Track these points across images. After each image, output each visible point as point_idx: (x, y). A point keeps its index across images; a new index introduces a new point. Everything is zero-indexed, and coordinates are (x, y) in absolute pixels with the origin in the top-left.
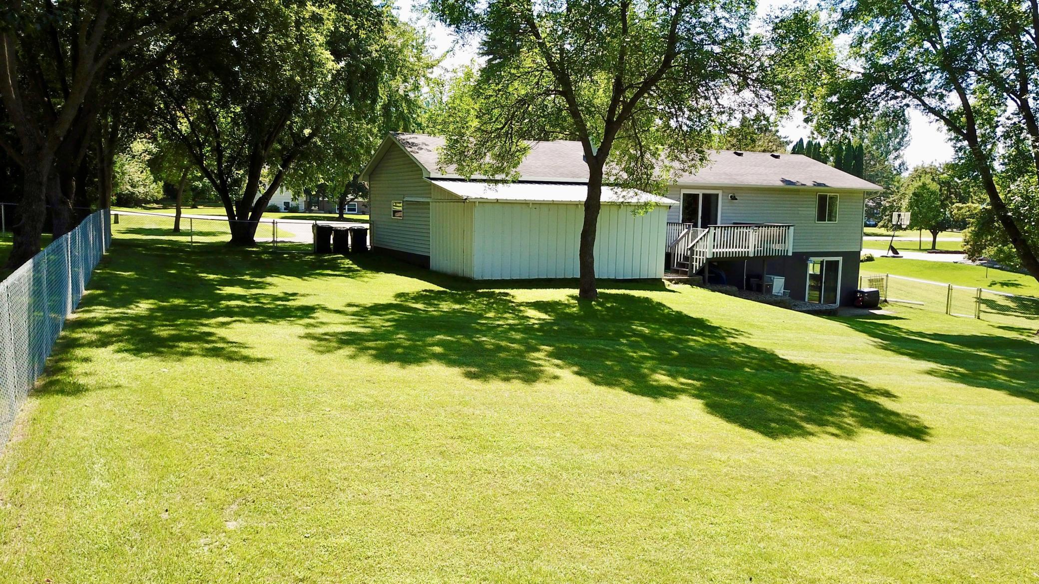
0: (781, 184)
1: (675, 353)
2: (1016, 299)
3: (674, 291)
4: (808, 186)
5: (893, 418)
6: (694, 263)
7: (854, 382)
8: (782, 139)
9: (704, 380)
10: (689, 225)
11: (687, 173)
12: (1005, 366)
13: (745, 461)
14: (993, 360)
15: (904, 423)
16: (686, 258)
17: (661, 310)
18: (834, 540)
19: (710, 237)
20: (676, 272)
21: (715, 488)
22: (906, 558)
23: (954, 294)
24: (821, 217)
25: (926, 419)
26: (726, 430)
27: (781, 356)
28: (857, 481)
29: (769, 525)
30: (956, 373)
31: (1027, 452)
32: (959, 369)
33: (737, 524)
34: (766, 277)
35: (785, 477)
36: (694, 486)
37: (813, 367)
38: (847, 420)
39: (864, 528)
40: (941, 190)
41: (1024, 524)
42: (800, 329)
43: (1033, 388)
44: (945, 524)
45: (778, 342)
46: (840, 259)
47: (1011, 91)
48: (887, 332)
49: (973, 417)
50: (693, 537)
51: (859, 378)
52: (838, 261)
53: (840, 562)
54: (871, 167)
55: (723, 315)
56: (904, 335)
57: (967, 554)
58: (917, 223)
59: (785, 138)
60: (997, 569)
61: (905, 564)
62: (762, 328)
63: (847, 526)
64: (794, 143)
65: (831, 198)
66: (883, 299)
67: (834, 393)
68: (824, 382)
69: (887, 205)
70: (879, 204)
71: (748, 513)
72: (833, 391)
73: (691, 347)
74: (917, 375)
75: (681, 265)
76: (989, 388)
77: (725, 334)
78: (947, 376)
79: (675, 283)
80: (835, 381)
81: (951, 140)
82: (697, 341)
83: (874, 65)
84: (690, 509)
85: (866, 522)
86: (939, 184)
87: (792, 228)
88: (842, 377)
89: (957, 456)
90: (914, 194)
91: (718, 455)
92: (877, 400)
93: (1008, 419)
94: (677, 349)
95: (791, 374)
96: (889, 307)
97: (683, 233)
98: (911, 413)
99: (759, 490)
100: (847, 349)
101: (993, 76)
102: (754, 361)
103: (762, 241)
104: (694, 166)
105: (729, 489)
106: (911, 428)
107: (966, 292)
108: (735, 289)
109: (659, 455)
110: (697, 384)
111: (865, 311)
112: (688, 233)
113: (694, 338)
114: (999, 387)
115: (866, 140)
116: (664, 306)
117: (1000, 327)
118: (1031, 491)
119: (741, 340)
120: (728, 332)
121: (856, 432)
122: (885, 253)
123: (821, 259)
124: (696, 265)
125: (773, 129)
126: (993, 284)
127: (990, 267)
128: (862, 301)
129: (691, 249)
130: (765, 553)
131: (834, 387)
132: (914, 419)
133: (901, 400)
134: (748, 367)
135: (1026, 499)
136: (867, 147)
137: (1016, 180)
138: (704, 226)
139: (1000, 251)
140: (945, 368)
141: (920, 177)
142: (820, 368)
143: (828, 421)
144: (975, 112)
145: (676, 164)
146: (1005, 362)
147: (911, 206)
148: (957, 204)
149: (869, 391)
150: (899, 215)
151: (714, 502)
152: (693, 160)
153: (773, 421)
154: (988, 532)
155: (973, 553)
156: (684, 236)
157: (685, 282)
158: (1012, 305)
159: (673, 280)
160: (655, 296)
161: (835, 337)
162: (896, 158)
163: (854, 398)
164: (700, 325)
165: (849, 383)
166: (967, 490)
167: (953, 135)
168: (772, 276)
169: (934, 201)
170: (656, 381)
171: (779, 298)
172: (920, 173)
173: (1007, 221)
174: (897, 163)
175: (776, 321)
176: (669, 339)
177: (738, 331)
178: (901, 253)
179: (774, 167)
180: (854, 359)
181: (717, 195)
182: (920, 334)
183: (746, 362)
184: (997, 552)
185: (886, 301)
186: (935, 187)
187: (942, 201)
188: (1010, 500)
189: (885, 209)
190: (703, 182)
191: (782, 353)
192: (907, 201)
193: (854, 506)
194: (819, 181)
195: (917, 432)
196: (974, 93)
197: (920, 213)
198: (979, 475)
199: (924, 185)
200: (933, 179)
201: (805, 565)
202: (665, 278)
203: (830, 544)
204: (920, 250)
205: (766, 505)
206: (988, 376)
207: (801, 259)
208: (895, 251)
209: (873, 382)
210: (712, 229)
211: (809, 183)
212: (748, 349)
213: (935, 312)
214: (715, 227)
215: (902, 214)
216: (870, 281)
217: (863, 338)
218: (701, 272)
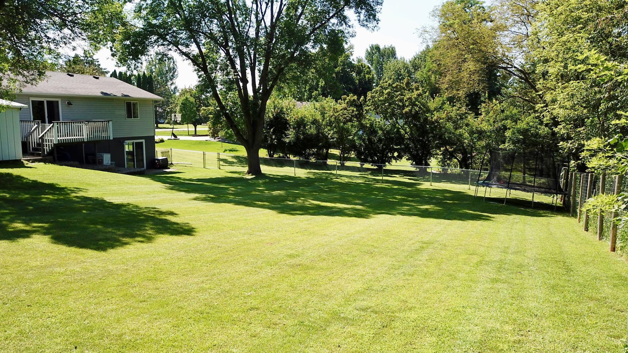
0: (101, 95)
1: (31, 208)
2: (237, 157)
3: (31, 167)
4: (118, 97)
5: (175, 226)
6: (45, 148)
7: (153, 210)
8: (103, 70)
9: (51, 222)
10: (38, 122)
11: (30, 85)
12: (232, 191)
13: (78, 270)
14: (227, 189)
15: (181, 228)
16: (39, 144)
17: (20, 180)
18: (136, 305)
19: (54, 130)
20: (32, 154)
21: (53, 293)
22: (181, 304)
23: (206, 157)
24: (129, 116)
25: (193, 224)
26: (66, 252)
27: (108, 201)
28: (153, 266)
29: (92, 307)
30: (209, 197)
31: (243, 231)
32: (211, 195)
33: (69, 313)
34: (98, 155)
35: (106, 274)
36: (37, 295)
37: (129, 204)
38: (148, 232)
39: (156, 293)
40: (195, 101)
41: (241, 269)
42: (120, 184)
43: (245, 200)
44: (201, 279)
45: (106, 192)
46: (143, 141)
47: (221, 45)
48: (173, 180)
49: (217, 219)
50: (33, 331)
51: (156, 207)
52: (142, 143)
53: (140, 317)
54: (158, 89)
55: (68, 180)
56: (182, 181)
57: (213, 292)
58: (185, 120)
59: (105, 69)
60: (228, 296)
61: (179, 307)
62: (96, 185)
63: (146, 294)
64: (111, 73)
65: (134, 104)
66: (170, 163)
67: (141, 218)
68: (134, 212)
69: (169, 110)
70: (165, 110)
71: (78, 303)
72: (140, 216)
73: (43, 202)
74: (188, 201)
75: (34, 149)
76: (225, 203)
77: (69, 192)
78: (204, 200)
79: (32, 162)
80: (142, 211)
81: (195, 70)
82: (47, 198)
83: (150, 24)
84: (32, 312)
85: (157, 289)
86: (194, 98)
87: (111, 122)
88: (146, 208)
89: (209, 241)
90: (182, 103)
91: (58, 270)
92: (166, 218)
93: (234, 217)
94: (31, 205)
95: (114, 210)
96: (174, 167)
97: (34, 127)
98: (186, 221)
99: (87, 286)
100: (150, 192)
101: (211, 36)
102: (89, 206)
103: (92, 131)
104: (34, 79)
105: (65, 291)
106: (185, 230)
107: (212, 156)
108: (77, 163)
109: (9, 279)
110: (46, 225)
111: (161, 171)
112: (38, 127)
113: (46, 196)
114: (230, 202)
115: (154, 74)
116: (23, 178)
117: (231, 172)
118: (244, 251)
119: (81, 194)
120: (71, 190)
121: (153, 238)
122: (170, 137)
123: (132, 141)
124: (47, 149)
125: (97, 63)
126: (225, 151)
127: (223, 142)
128: (159, 165)
129: (42, 138)
130: (88, 326)
131: (141, 214)
132: (187, 225)
133: (179, 216)
134: (84, 210)
135: (242, 255)
136: (155, 76)
137: (228, 94)
138: (50, 122)
139: (227, 133)
140: (204, 196)
141: (184, 94)
142: (132, 205)
143: (136, 234)
144: (206, 56)
145: (20, 77)
146: (233, 189)
147: (181, 111)
148: (203, 108)
149: (161, 213)
150: (175, 115)
151: (52, 302)
152: (33, 75)
153: (100, 240)
154: (224, 277)
155: (216, 291)
156: (35, 129)
157: (39, 161)
158: (235, 160)
159: (30, 160)
160: (15, 171)
161: (142, 186)
162: (171, 84)
163: (153, 219)
164: (52, 188)
165: (150, 211)
166: (214, 257)
167: (196, 67)
168: (102, 154)
169: (193, 108)
170: (13, 228)
171: (108, 167)
172: (184, 92)
173: (227, 115)
174: (173, 87)
175: (105, 180)
176: (26, 199)
177: (79, 189)
178: (178, 137)
179: (96, 84)
180: (153, 197)
181: (58, 102)
182: (190, 180)
183: (83, 207)
184: (227, 287)
185: (172, 164)
186: (192, 100)
187: (197, 108)
188: (235, 258)
189: (168, 113)
190: (45, 92)
191: (108, 199)
192: (179, 107)
193: (150, 281)
194: (126, 94)
195: (188, 231)
196: (204, 45)
197: (186, 114)
198: (220, 248)
199: (187, 98)
200: (191, 95)
201: (116, 326)
202: (23, 160)
203: (134, 308)
204: (189, 135)
205: (92, 294)
206: (225, 197)
207: (119, 142)
208: (175, 136)
209: (163, 208)
210: (55, 124)
211: (119, 95)
212: (86, 199)
213: (198, 168)
214: (58, 123)
215: (177, 114)
216: (162, 153)
217: (159, 184)
218: (51, 153)
